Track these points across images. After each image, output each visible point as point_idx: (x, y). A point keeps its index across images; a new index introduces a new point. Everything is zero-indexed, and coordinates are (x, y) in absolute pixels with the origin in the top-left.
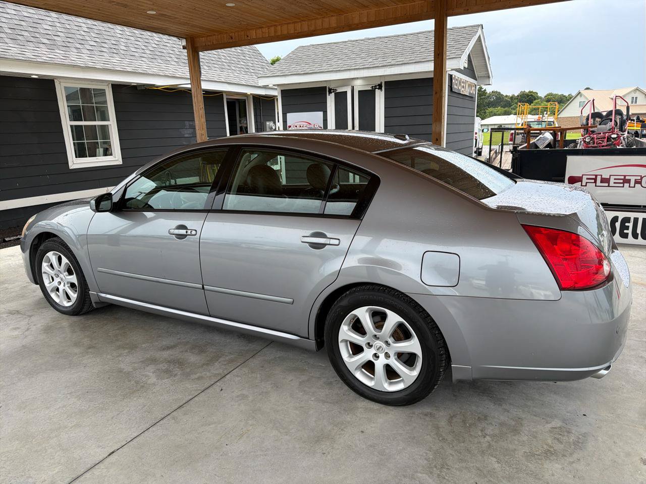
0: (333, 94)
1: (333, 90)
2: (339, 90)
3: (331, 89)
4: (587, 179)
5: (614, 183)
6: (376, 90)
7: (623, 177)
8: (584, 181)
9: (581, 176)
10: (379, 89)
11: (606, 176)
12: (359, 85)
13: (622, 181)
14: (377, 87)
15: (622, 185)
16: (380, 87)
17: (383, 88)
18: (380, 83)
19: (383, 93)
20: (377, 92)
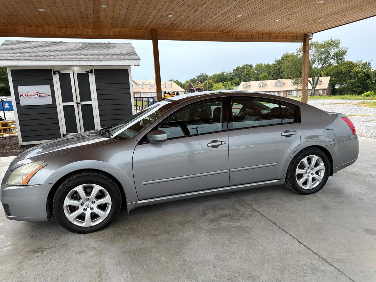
0: (57, 75)
1: (57, 72)
2: (63, 72)
3: (56, 71)
6: (89, 73)
10: (91, 73)
12: (77, 70)
14: (90, 72)
16: (91, 72)
17: (94, 73)
18: (91, 70)
19: (94, 75)
20: (90, 74)
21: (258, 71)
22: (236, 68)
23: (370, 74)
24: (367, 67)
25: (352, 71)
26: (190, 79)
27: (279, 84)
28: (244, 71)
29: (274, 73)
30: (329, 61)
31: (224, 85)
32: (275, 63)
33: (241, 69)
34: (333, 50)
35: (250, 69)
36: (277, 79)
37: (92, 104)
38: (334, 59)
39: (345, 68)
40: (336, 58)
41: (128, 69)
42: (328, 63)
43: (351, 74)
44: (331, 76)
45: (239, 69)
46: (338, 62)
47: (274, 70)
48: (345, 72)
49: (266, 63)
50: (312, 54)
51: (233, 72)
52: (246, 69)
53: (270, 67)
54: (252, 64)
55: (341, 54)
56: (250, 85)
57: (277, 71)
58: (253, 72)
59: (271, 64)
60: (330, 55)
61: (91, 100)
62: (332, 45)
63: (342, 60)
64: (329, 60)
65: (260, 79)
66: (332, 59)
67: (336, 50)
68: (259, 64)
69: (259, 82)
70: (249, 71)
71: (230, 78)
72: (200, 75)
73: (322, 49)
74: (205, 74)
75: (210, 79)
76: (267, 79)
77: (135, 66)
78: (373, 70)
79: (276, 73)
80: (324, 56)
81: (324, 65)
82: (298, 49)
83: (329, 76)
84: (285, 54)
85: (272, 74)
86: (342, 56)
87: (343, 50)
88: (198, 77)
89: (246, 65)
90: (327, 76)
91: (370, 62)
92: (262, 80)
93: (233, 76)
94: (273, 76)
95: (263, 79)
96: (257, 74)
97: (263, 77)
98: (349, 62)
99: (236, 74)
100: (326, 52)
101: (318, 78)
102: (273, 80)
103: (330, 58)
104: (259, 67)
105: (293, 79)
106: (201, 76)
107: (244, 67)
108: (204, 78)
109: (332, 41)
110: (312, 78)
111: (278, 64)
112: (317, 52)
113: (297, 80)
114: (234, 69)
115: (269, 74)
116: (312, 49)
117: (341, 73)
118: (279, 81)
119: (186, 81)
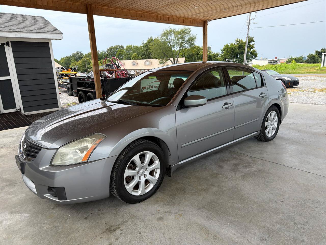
4: (147, 87)
5: (154, 88)
7: (155, 86)
8: (147, 88)
9: (145, 86)
11: (152, 86)
13: (155, 87)
14: (6, 44)
15: (156, 88)
16: (8, 44)
17: (10, 45)
18: (7, 42)
19: (11, 47)
20: (6, 47)
21: (129, 51)
22: (110, 48)
23: (211, 56)
24: (209, 51)
25: (200, 54)
26: (65, 57)
27: (148, 63)
28: (117, 50)
29: (142, 54)
30: (184, 46)
31: (101, 63)
32: (143, 45)
33: (114, 49)
34: (187, 37)
35: (122, 50)
36: (145, 59)
37: (10, 80)
38: (188, 44)
39: (195, 51)
40: (189, 43)
41: (48, 43)
42: (184, 47)
43: (199, 56)
44: (185, 57)
45: (112, 49)
46: (190, 46)
47: (143, 51)
48: (195, 54)
49: (135, 45)
50: (172, 39)
51: (107, 52)
52: (118, 49)
53: (139, 48)
54: (123, 45)
55: (193, 40)
56: (125, 64)
57: (145, 52)
58: (125, 52)
59: (139, 46)
60: (185, 40)
61: (9, 75)
62: (186, 32)
63: (193, 45)
64: (184, 44)
65: (131, 58)
66: (186, 43)
67: (189, 37)
68: (129, 45)
69: (131, 61)
70: (121, 51)
71: (104, 57)
72: (75, 53)
73: (179, 35)
74: (81, 52)
75: (87, 57)
76: (138, 59)
77: (56, 39)
78: (213, 53)
79: (144, 54)
80: (181, 41)
81: (181, 48)
82: (161, 34)
83: (184, 57)
84: (150, 38)
85: (141, 55)
86: (193, 41)
87: (193, 37)
88: (73, 55)
89: (118, 46)
90: (182, 57)
91: (210, 47)
92: (133, 59)
93: (107, 55)
94: (142, 56)
95: (135, 58)
96: (129, 54)
97: (134, 57)
98: (197, 46)
99: (110, 53)
100: (182, 38)
101: (178, 59)
102: (142, 59)
103: (185, 42)
104: (129, 48)
105: (159, 59)
106: (77, 54)
107: (116, 47)
108: (80, 56)
109: (186, 29)
110: (173, 59)
111: (145, 46)
112: (176, 38)
113: (162, 60)
114: (108, 49)
115: (139, 55)
116: (172, 35)
117: (192, 55)
118: (148, 61)
119: (61, 59)
